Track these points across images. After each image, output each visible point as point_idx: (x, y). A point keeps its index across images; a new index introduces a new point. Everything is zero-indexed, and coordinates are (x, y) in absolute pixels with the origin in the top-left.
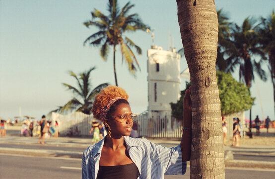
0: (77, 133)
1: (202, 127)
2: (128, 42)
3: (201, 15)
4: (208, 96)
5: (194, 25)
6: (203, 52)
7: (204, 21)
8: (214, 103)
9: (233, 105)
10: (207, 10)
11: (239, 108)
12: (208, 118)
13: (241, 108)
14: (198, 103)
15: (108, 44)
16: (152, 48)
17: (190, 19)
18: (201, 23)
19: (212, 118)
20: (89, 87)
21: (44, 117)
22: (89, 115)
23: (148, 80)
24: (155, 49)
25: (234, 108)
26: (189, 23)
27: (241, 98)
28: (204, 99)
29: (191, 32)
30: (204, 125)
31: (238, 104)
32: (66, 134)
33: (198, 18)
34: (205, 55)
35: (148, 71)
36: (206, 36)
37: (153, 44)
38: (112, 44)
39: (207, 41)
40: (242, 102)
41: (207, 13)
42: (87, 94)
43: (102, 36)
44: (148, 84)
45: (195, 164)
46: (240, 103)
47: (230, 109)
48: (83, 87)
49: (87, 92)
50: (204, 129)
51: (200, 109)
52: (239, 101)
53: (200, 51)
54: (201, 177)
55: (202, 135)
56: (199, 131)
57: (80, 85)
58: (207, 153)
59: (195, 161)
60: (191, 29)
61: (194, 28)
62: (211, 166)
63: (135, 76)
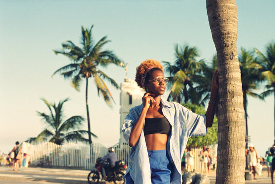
0: (47, 164)
1: (228, 89)
2: (101, 75)
3: (226, 6)
4: (232, 66)
5: (221, 13)
6: (228, 33)
7: (229, 10)
8: (237, 71)
9: (205, 138)
10: (231, 3)
11: (211, 140)
12: (232, 82)
13: (213, 140)
14: (225, 72)
15: (81, 75)
16: (125, 81)
17: (218, 8)
18: (226, 12)
19: (236, 83)
20: (61, 117)
21: (17, 143)
22: (60, 146)
23: (120, 113)
24: (128, 82)
25: (206, 140)
26: (217, 12)
27: (213, 130)
28: (230, 69)
29: (219, 18)
30: (230, 88)
31: (210, 136)
32: (36, 164)
33: (224, 8)
34: (230, 35)
35: (121, 104)
36: (231, 22)
37: (126, 78)
38: (85, 76)
39: (232, 25)
40: (214, 135)
41: (231, 5)
42: (58, 126)
43: (74, 68)
44: (121, 116)
45: (223, 118)
46: (212, 135)
47: (203, 141)
48: (55, 118)
49: (59, 123)
50: (230, 91)
51: (227, 76)
52: (211, 133)
53: (226, 32)
54: (229, 127)
55: (229, 95)
56: (225, 93)
57: (52, 115)
58: (233, 109)
59: (223, 116)
60: (219, 16)
61: (221, 15)
62: (236, 119)
63: (111, 106)
